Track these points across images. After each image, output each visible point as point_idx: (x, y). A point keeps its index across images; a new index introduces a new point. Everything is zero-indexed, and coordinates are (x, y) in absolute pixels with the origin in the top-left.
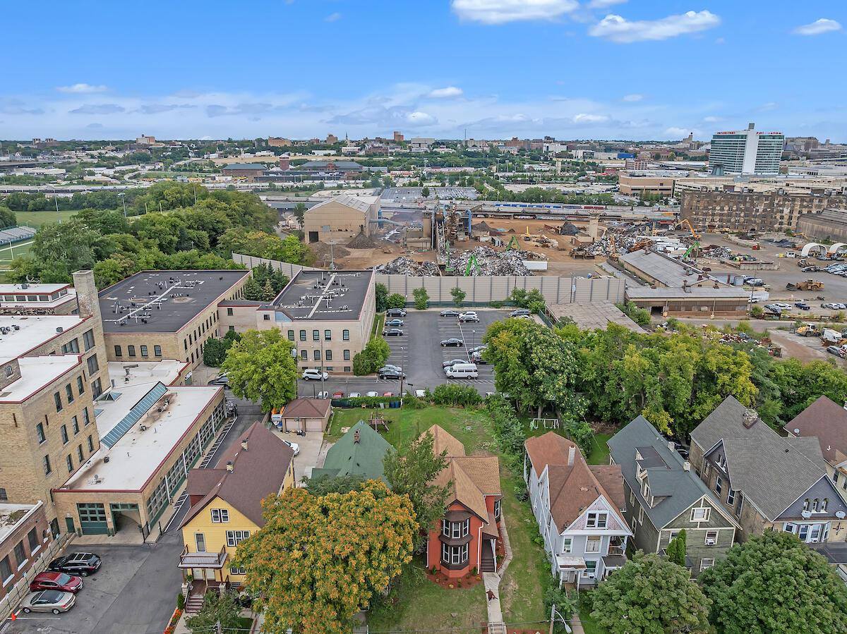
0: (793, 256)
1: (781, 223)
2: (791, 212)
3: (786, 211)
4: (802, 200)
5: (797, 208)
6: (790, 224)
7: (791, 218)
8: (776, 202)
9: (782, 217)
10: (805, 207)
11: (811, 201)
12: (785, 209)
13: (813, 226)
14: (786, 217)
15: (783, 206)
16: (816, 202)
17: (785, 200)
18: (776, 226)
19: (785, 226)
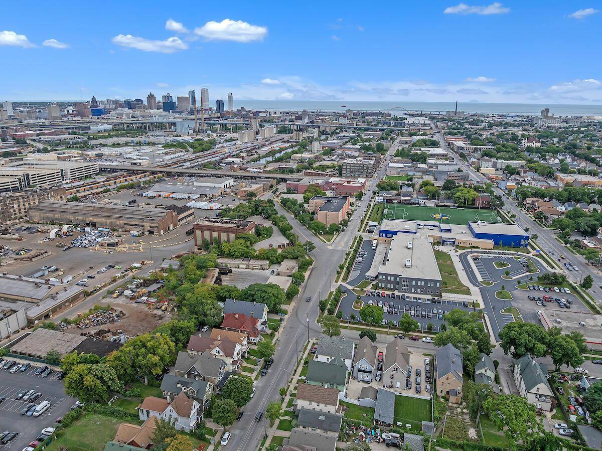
0: (48, 240)
1: (15, 214)
2: (19, 206)
3: (16, 206)
4: (23, 198)
5: (21, 203)
6: (20, 213)
7: (20, 210)
8: (8, 202)
9: (14, 211)
10: (26, 202)
11: (28, 197)
12: (15, 205)
13: (40, 215)
14: (17, 210)
15: (13, 204)
16: (31, 197)
17: (12, 200)
18: (13, 216)
19: (18, 215)
